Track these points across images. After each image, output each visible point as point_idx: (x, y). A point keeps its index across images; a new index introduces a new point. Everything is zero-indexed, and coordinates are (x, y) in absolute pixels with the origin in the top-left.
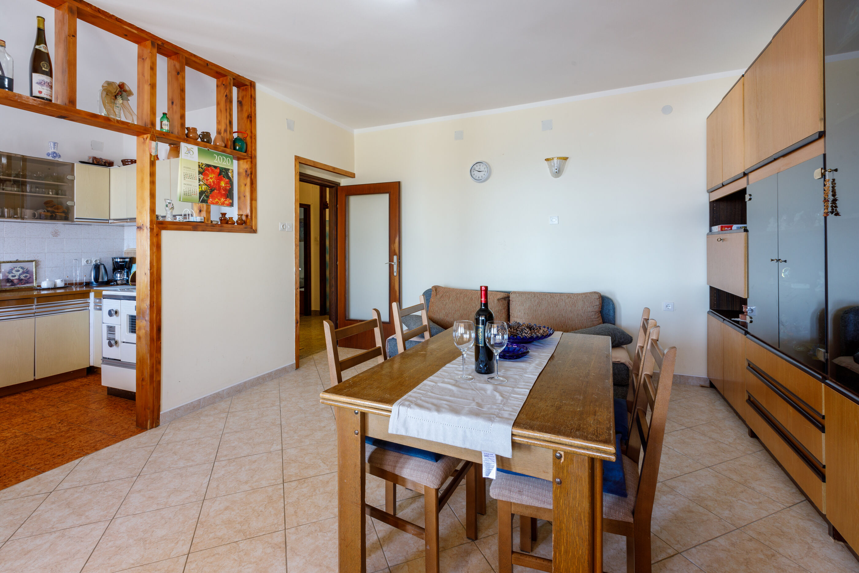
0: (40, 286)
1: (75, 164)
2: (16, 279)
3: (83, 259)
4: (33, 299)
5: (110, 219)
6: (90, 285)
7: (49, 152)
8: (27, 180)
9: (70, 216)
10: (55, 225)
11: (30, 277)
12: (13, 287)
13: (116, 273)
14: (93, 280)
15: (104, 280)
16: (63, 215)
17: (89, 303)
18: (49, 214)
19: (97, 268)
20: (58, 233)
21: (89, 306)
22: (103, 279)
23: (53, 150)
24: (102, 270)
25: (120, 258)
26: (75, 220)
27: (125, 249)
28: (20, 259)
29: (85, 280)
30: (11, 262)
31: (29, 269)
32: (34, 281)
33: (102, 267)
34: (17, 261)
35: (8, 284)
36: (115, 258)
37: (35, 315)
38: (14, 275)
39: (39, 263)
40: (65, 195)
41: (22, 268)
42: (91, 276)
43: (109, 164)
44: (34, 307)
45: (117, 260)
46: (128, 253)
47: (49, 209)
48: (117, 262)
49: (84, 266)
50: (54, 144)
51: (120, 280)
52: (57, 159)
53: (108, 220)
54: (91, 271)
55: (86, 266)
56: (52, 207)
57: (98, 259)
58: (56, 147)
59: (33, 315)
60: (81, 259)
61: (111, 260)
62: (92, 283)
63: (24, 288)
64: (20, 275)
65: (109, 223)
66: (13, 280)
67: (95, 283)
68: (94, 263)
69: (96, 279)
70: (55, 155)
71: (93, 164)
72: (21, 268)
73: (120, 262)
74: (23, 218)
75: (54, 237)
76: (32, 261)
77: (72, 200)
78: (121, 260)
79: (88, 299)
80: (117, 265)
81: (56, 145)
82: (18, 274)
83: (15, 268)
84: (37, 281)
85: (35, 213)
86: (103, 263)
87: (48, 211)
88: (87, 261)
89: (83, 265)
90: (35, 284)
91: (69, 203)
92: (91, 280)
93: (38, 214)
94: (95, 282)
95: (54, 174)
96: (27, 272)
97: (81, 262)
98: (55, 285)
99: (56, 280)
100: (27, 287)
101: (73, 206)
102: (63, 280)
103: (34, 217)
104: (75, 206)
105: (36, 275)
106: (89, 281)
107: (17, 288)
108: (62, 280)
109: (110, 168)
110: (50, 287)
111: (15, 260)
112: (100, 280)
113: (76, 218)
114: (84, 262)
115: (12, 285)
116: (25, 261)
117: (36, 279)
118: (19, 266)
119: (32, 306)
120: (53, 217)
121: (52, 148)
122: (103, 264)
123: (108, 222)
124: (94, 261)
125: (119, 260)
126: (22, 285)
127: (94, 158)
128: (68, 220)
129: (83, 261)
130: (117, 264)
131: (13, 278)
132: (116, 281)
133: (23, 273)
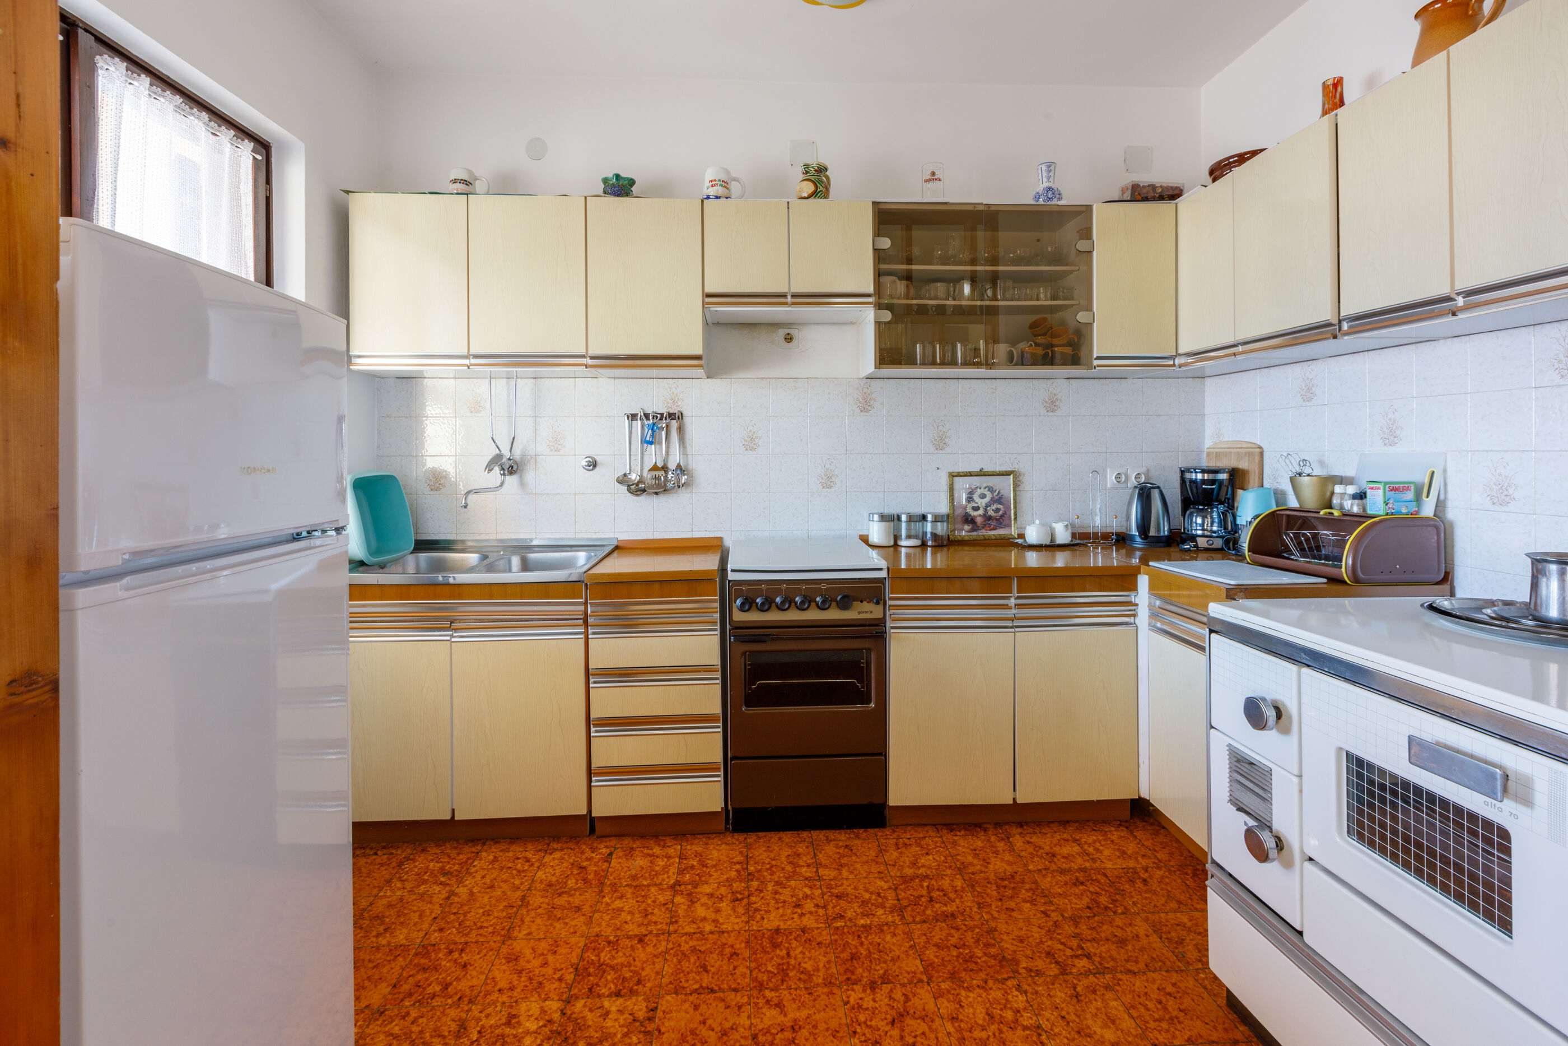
0: (1021, 536)
1: (1094, 207)
2: (980, 515)
3: (1108, 470)
4: (1009, 579)
5: (1178, 355)
6: (1128, 542)
7: (1038, 190)
8: (1001, 268)
9: (1083, 354)
10: (1051, 381)
11: (1005, 513)
12: (975, 533)
13: (1191, 514)
14: (1134, 532)
15: (1162, 534)
16: (1068, 350)
17: (1137, 605)
18: (1040, 351)
19: (1145, 494)
20: (1057, 403)
21: (1134, 616)
22: (1158, 530)
23: (1046, 185)
24: (1157, 504)
25: (1203, 471)
26: (1096, 363)
27: (1208, 443)
28: (988, 468)
29: (1115, 526)
30: (970, 474)
31: (1002, 492)
32: (1013, 522)
33: (1155, 494)
34: (982, 473)
35: (967, 527)
36: (1188, 470)
37: (1013, 624)
38: (976, 505)
39: (1021, 478)
40: (1072, 299)
41: (991, 490)
42: (1128, 518)
43: (1172, 194)
44: (1012, 602)
45: (1193, 476)
46: (1218, 455)
47: (1040, 340)
48: (1193, 482)
49: (1113, 488)
50: (1049, 166)
51: (1203, 536)
52: (1055, 202)
53: (1173, 357)
54: (1130, 504)
55: (1116, 489)
56: (1044, 334)
57: (1143, 470)
58: (1052, 174)
59: (1009, 624)
60: (1105, 470)
61: (1178, 475)
62: (1131, 538)
63: (994, 537)
64: (987, 506)
65: (1174, 365)
66: (975, 517)
67: (1138, 539)
68: (1133, 482)
69: (1144, 528)
70: (1050, 195)
71: (1133, 200)
72: (989, 490)
73: (1203, 481)
74: (989, 365)
75: (1049, 414)
76: (1007, 474)
77: (1089, 308)
78: (1206, 476)
79: (1133, 594)
80: (1195, 491)
81: (1052, 168)
82: (984, 505)
83: (979, 490)
84: (1018, 522)
85: (1012, 351)
86: (1158, 484)
87: (1037, 345)
88: (1118, 477)
89: (1109, 485)
90: (1014, 532)
91: (1082, 317)
92: (1130, 530)
93: (1018, 354)
94: (1140, 536)
95: (1049, 249)
96: (999, 499)
97: (1106, 477)
98: (1052, 540)
99: (1054, 525)
100: (998, 537)
101: (1091, 324)
102: (1069, 527)
103: (1011, 361)
104: (1095, 324)
105: (1015, 507)
106: (1123, 530)
107: (982, 538)
108: (1066, 526)
109: (1176, 204)
110: (1043, 543)
111: (976, 469)
112: (1153, 532)
113: (1098, 358)
114: (1111, 479)
115: (973, 530)
116: (995, 472)
117: (1015, 519)
118: (985, 485)
119: (1008, 598)
120: (1048, 359)
121: (1045, 180)
122: (1158, 487)
123: (1171, 362)
124: (1133, 478)
125: (1199, 476)
126: (991, 530)
127: (1135, 187)
128: (1079, 365)
129: (1108, 476)
130: (1194, 486)
131: (975, 513)
132: (1193, 538)
133: (993, 501)
